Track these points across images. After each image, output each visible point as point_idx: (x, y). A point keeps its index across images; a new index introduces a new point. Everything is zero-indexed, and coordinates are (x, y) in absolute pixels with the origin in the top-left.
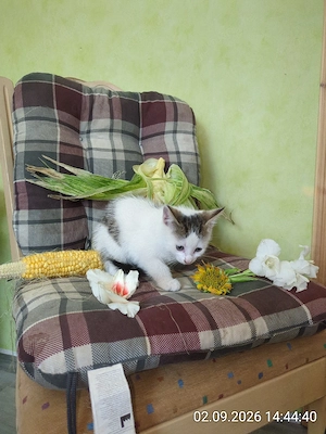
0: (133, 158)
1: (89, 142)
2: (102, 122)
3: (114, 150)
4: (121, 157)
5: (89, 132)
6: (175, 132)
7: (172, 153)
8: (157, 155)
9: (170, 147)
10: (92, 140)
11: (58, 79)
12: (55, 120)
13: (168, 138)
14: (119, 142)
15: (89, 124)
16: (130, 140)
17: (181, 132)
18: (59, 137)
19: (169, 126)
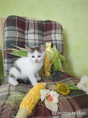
0: (41, 42)
1: (27, 37)
2: (31, 31)
3: (35, 40)
4: (37, 42)
5: (27, 34)
6: (55, 33)
7: (54, 40)
8: (49, 41)
9: (53, 38)
10: (28, 36)
11: (18, 17)
12: (16, 31)
13: (53, 36)
14: (37, 37)
15: (28, 31)
16: (41, 36)
17: (57, 33)
18: (17, 36)
19: (53, 31)
